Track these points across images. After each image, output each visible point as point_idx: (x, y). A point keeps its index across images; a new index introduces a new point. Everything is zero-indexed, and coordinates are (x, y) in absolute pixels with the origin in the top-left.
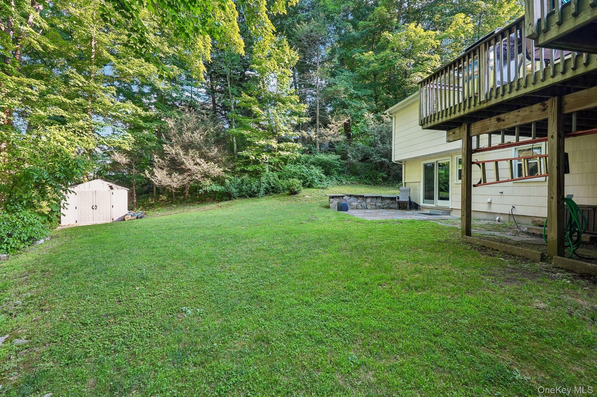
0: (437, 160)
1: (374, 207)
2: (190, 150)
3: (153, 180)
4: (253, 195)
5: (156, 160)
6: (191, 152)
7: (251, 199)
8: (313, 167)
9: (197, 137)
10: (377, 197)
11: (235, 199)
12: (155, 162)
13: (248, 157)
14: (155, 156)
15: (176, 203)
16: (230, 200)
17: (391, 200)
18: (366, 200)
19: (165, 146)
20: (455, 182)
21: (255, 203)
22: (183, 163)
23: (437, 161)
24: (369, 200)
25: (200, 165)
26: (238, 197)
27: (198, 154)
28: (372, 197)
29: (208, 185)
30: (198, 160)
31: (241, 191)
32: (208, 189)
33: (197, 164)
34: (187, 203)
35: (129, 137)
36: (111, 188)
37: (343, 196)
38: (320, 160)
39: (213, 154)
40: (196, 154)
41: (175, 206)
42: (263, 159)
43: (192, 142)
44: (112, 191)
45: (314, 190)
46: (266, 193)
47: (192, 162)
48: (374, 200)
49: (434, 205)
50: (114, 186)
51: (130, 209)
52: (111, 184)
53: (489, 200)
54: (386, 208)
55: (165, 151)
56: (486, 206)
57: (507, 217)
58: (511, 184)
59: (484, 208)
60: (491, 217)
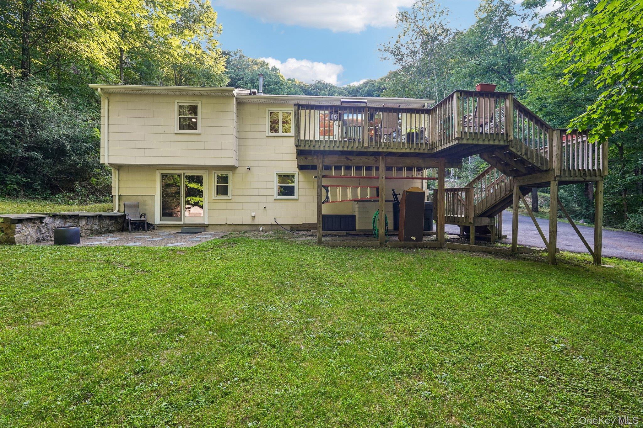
0: (185, 171)
1: (89, 231)
10: (93, 217)
17: (110, 220)
18: (78, 223)
20: (213, 198)
23: (184, 173)
24: (83, 222)
28: (88, 217)
37: (41, 219)
48: (91, 222)
49: (181, 223)
53: (253, 214)
54: (104, 233)
56: (251, 219)
57: (269, 227)
58: (273, 201)
59: (249, 221)
60: (255, 228)
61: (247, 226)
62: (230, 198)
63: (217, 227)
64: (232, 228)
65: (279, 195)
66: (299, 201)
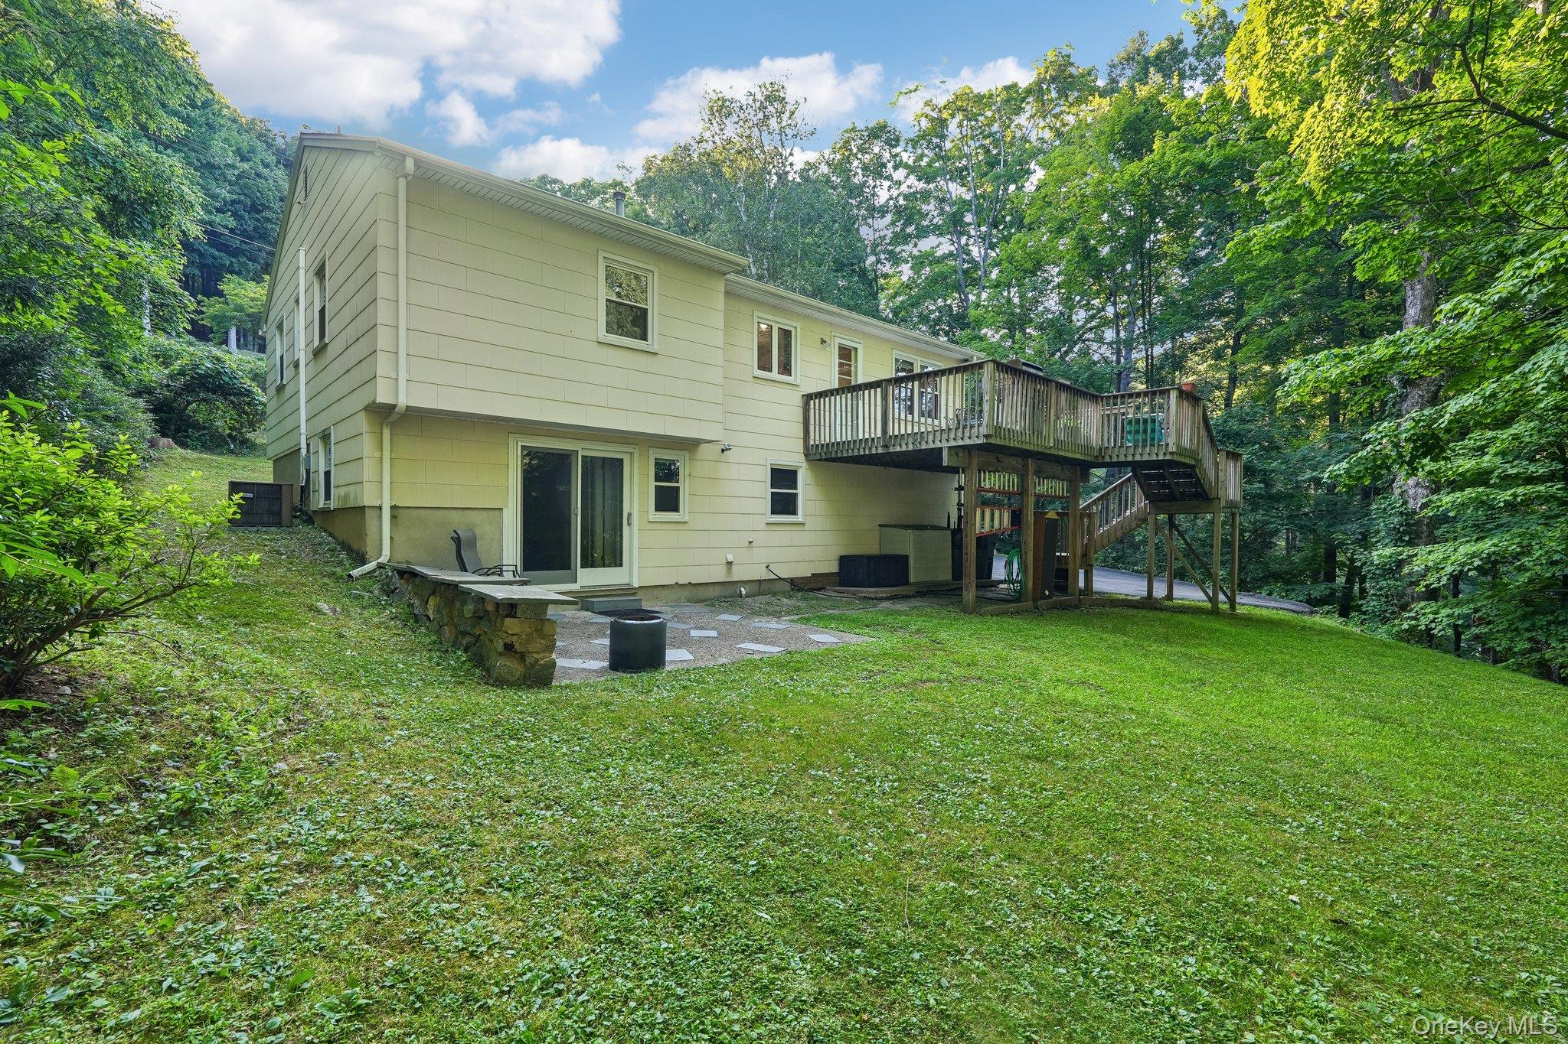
0: (584, 445)
20: (649, 518)
23: (582, 449)
49: (576, 586)
53: (730, 558)
56: (723, 570)
57: (755, 587)
58: (764, 527)
59: (719, 575)
60: (730, 590)
61: (716, 587)
62: (686, 519)
63: (656, 592)
64: (687, 593)
65: (773, 512)
66: (807, 527)
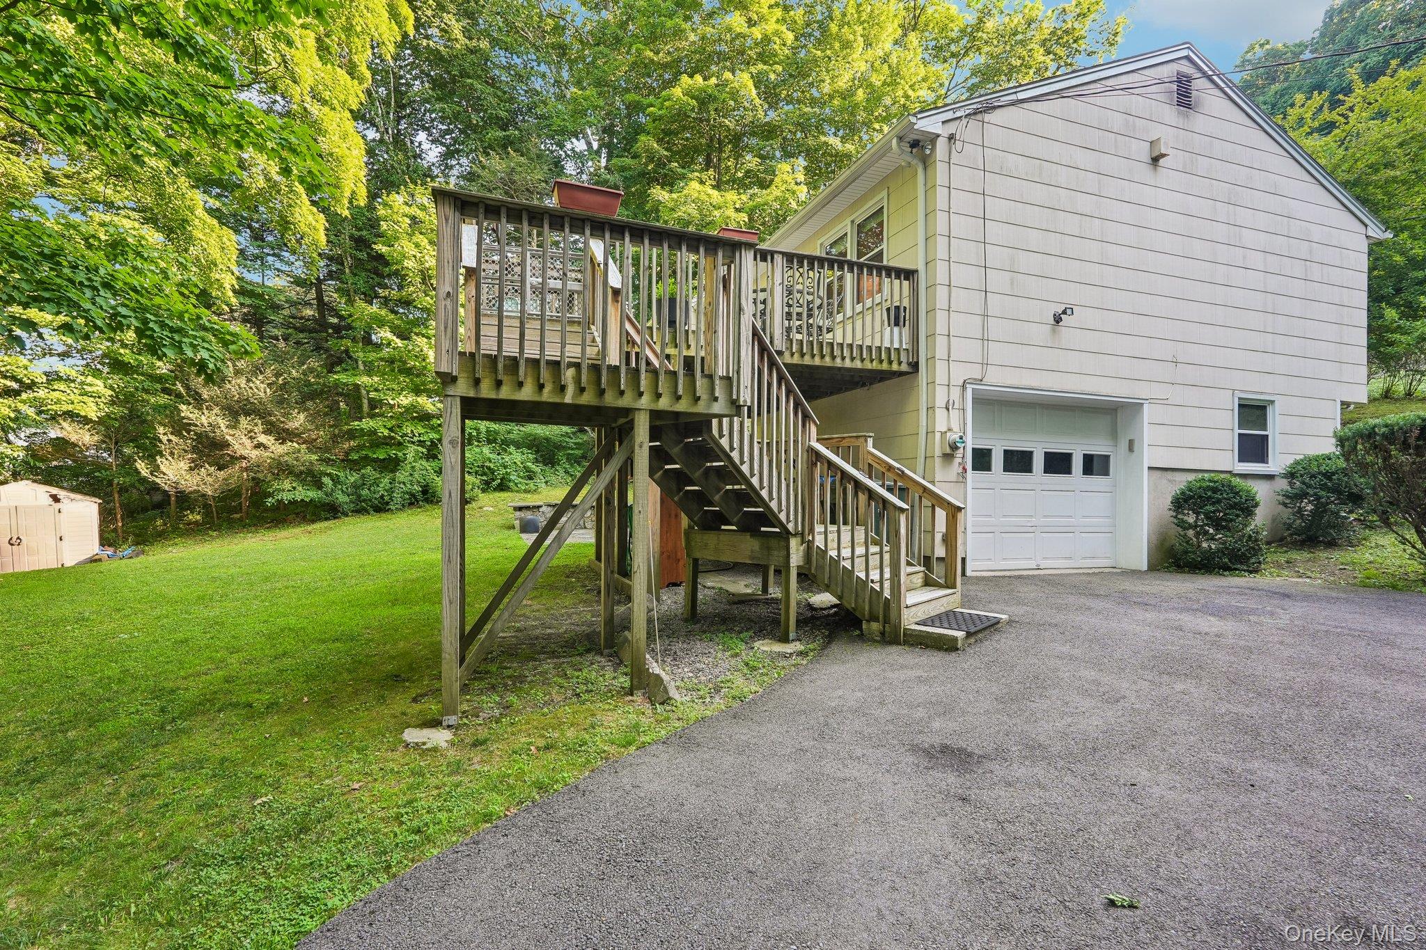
2: (242, 419)
3: (158, 481)
4: (381, 507)
5: (164, 439)
6: (244, 422)
7: (378, 514)
8: (512, 449)
9: (260, 389)
11: (347, 515)
12: (161, 441)
13: (373, 432)
14: (161, 430)
15: (219, 529)
16: (335, 518)
19: (183, 407)
21: (386, 523)
22: (226, 445)
25: (266, 448)
26: (353, 511)
27: (261, 427)
29: (289, 491)
30: (263, 438)
31: (359, 498)
32: (286, 497)
33: (259, 446)
34: (244, 527)
35: (94, 389)
36: (56, 499)
37: (539, 507)
38: (531, 435)
39: (297, 424)
40: (256, 425)
41: (215, 534)
42: (406, 435)
43: (247, 399)
44: (57, 506)
45: (509, 494)
46: (411, 504)
47: (247, 442)
50: (62, 494)
51: (104, 542)
52: (54, 491)
55: (184, 418)
